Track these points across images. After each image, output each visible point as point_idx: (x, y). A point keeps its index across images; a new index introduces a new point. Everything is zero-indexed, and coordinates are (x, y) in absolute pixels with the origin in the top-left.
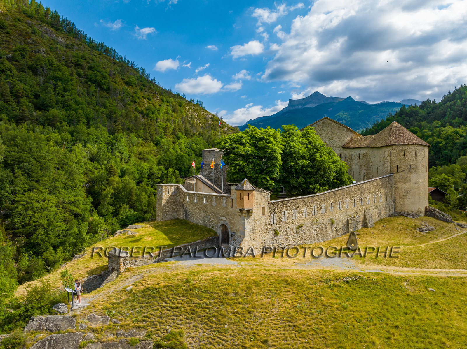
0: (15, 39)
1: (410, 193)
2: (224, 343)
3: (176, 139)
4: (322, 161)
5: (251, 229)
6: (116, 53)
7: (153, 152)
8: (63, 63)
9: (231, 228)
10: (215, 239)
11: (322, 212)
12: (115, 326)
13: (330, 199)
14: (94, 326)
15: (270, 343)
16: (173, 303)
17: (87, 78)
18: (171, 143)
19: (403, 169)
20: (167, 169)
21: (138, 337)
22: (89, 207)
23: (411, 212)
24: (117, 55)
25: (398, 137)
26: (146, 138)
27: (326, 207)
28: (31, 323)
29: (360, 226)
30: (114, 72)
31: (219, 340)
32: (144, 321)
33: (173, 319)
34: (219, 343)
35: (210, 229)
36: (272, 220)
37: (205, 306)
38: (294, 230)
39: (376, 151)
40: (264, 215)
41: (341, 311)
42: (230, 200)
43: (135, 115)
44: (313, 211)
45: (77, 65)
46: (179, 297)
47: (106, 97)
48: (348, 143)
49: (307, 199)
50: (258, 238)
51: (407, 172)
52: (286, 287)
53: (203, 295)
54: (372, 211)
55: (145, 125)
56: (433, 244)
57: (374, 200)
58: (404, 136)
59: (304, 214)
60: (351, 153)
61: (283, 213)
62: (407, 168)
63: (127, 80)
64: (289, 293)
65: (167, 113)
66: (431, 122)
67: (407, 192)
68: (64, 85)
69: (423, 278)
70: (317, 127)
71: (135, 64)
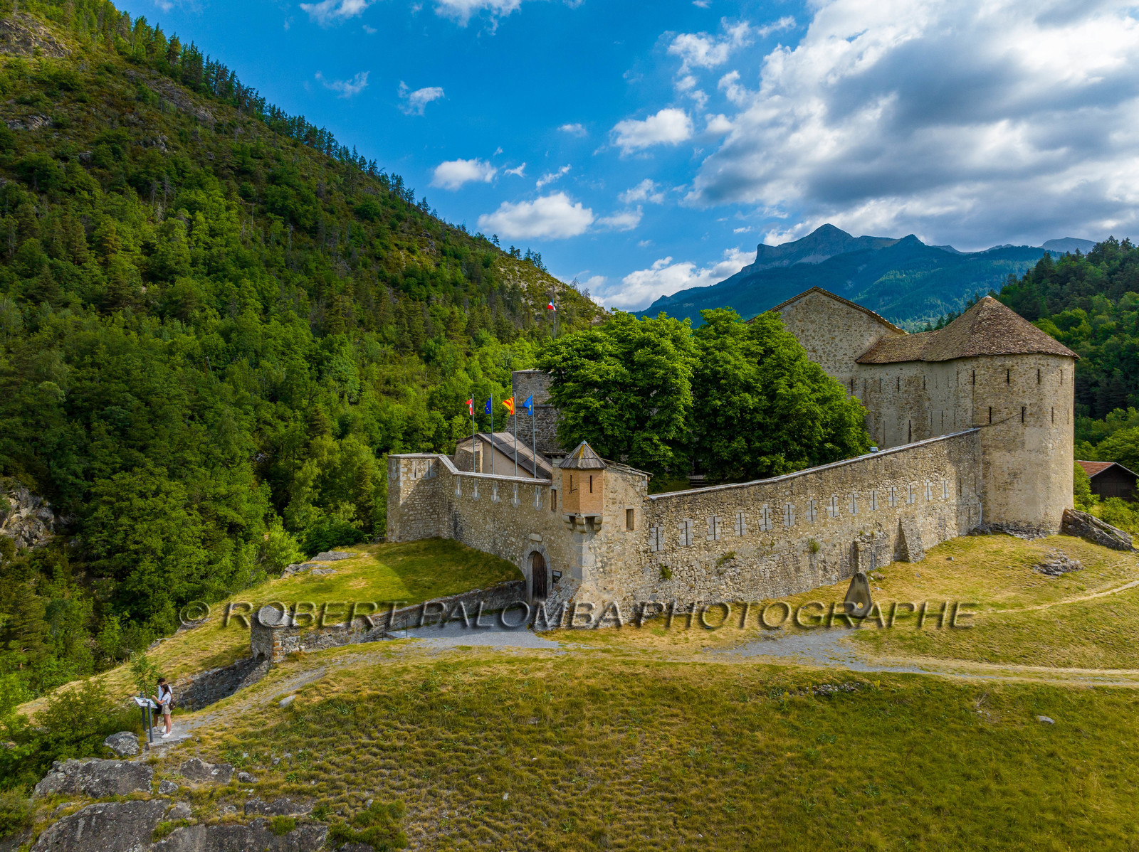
0: (99, 114)
1: (1023, 476)
2: (496, 834)
3: (473, 345)
4: (793, 396)
5: (599, 565)
6: (333, 140)
7: (417, 377)
8: (210, 168)
9: (553, 562)
10: (517, 587)
11: (786, 523)
12: (244, 788)
13: (809, 492)
14: (194, 787)
15: (608, 839)
16: (387, 738)
17: (265, 203)
18: (461, 355)
19: (1004, 416)
20: (449, 418)
21: (294, 815)
22: (263, 507)
23: (1024, 525)
24: (335, 147)
25: (994, 336)
26: (403, 345)
27: (798, 511)
28: (52, 775)
29: (887, 559)
30: (329, 188)
31: (485, 827)
32: (312, 777)
33: (382, 775)
34: (483, 836)
35: (506, 562)
36: (652, 542)
37: (462, 746)
38: (712, 567)
39: (939, 372)
40: (632, 529)
41: (799, 766)
42: (550, 493)
43: (377, 288)
44: (762, 522)
45: (242, 173)
46: (402, 723)
47: (310, 248)
48: (871, 351)
49: (746, 490)
50: (615, 586)
51: (1015, 422)
52: (669, 706)
53: (461, 719)
54: (920, 520)
55: (401, 313)
56: (1071, 606)
57: (926, 494)
58: (1010, 332)
59: (737, 527)
60: (877, 378)
61: (682, 526)
62: (1015, 414)
63: (358, 204)
64: (675, 720)
65: (455, 284)
66: (1117, 295)
67: (1015, 474)
68: (210, 221)
69: (1026, 689)
70: (794, 312)
71: (379, 167)
